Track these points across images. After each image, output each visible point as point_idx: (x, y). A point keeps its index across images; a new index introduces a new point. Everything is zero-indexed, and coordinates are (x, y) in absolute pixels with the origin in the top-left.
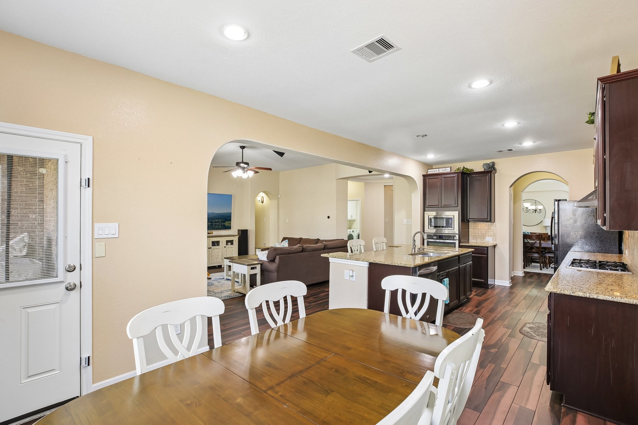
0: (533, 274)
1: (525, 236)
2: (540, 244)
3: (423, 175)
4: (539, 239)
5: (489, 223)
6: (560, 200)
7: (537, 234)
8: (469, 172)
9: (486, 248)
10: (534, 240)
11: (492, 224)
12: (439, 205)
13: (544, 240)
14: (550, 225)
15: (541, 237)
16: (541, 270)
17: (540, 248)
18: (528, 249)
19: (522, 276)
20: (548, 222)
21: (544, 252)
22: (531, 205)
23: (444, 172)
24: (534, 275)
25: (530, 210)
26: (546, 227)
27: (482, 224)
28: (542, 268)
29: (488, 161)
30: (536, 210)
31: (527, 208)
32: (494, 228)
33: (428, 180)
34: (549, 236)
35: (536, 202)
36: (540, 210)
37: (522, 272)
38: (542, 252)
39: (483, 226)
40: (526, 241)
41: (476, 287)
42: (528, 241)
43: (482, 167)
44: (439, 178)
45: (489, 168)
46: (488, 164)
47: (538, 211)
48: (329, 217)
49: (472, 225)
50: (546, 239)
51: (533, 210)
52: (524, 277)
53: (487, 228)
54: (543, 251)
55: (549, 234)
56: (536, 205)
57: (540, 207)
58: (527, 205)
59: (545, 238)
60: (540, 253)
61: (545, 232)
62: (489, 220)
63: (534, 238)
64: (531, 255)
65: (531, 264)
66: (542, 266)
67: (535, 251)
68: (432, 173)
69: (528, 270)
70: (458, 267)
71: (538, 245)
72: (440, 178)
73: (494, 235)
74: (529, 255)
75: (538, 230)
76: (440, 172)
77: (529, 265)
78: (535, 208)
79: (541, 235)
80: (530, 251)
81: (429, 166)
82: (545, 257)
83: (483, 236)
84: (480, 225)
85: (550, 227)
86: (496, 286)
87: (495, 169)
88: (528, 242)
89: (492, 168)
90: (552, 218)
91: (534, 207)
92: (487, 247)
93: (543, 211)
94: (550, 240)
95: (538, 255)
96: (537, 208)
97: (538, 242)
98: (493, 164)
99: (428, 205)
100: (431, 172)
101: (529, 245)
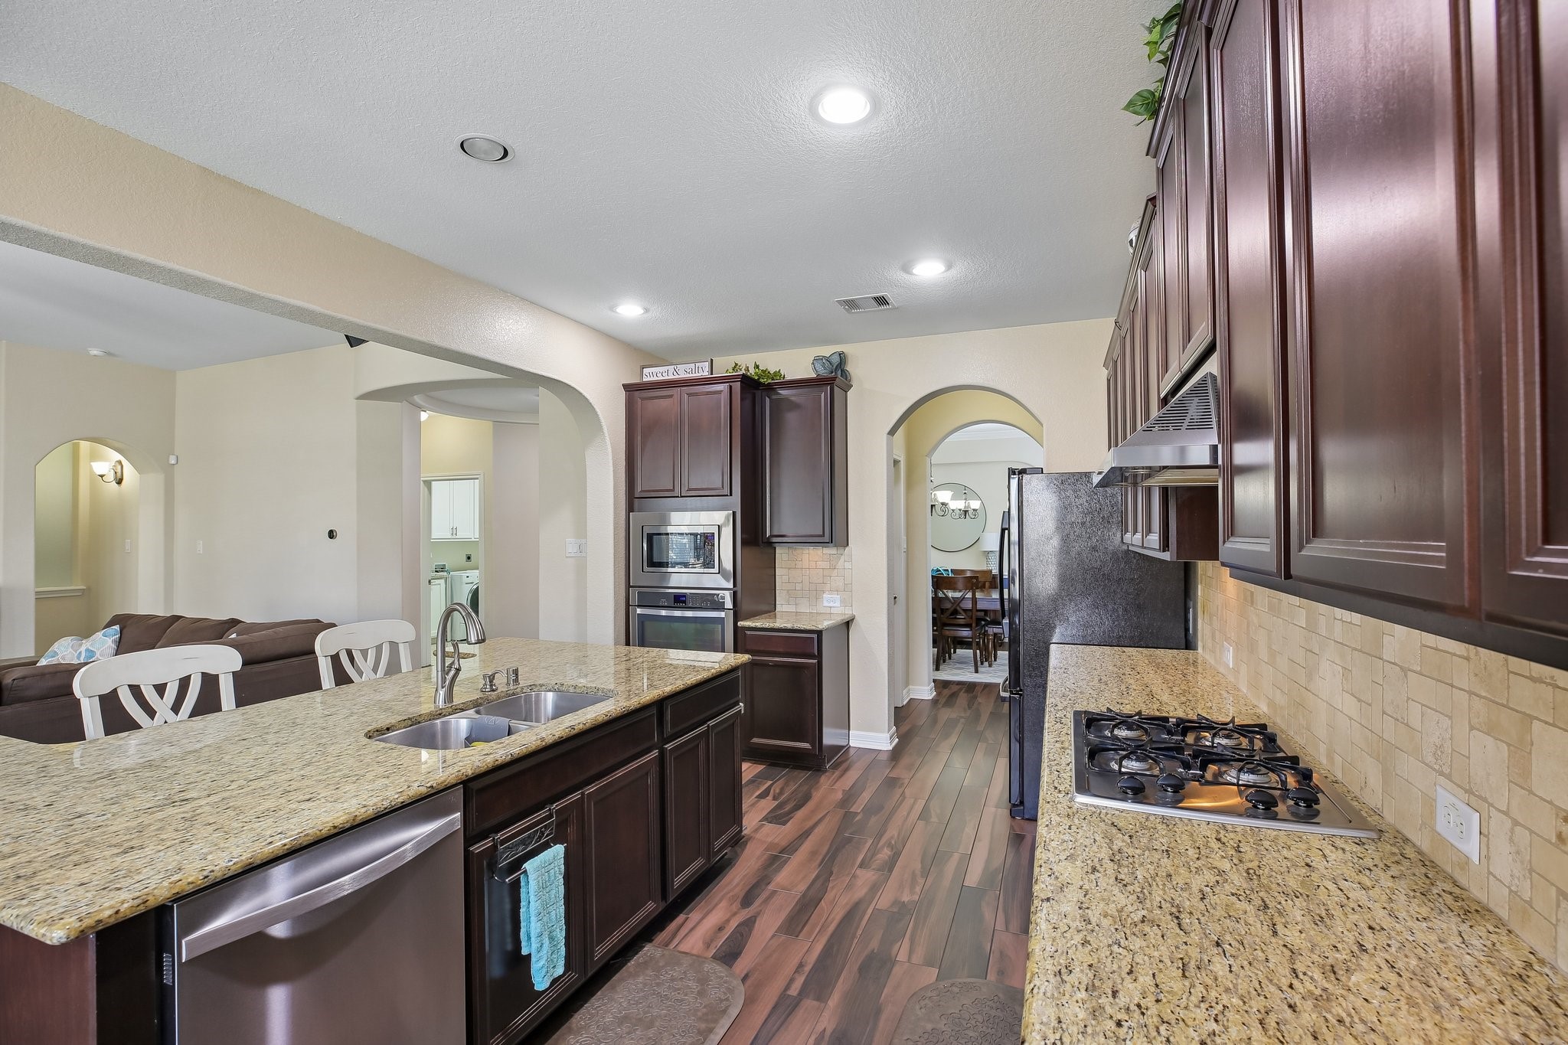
0: (955, 688)
1: (940, 582)
2: (974, 600)
3: (627, 388)
4: (972, 589)
5: (830, 551)
6: (1023, 472)
7: (968, 574)
8: (770, 381)
9: (815, 636)
10: (960, 591)
11: (841, 550)
12: (673, 490)
13: (982, 587)
14: (998, 549)
15: (976, 581)
16: (977, 671)
17: (974, 611)
18: (944, 616)
19: (931, 698)
20: (992, 542)
21: (983, 623)
22: (954, 498)
23: (691, 375)
24: (960, 690)
25: (953, 510)
26: (987, 553)
27: (811, 551)
28: (979, 663)
29: (827, 351)
30: (966, 512)
31: (943, 504)
32: (848, 565)
33: (639, 403)
34: (994, 577)
35: (964, 492)
36: (974, 510)
37: (929, 688)
38: (979, 620)
39: (814, 557)
40: (940, 595)
41: (786, 766)
42: (945, 594)
43: (811, 367)
44: (675, 396)
45: (832, 372)
46: (828, 359)
47: (970, 512)
48: (332, 534)
49: (785, 557)
50: (987, 584)
51: (960, 510)
52: (935, 702)
53: (826, 565)
54: (981, 619)
55: (995, 571)
56: (966, 499)
57: (975, 504)
58: (943, 496)
59: (985, 582)
60: (974, 625)
61: (984, 568)
62: (827, 538)
63: (960, 585)
64: (952, 632)
65: (955, 652)
66: (979, 659)
67: (962, 622)
68: (655, 378)
69: (947, 674)
70: (655, 753)
71: (968, 605)
72: (676, 398)
73: (846, 589)
74: (947, 633)
75: (968, 563)
76: (677, 376)
77: (950, 658)
78: (965, 508)
79: (976, 578)
80: (952, 622)
81: (645, 353)
82: (986, 634)
83: (815, 592)
84: (805, 557)
85: (998, 554)
86: (852, 752)
87: (845, 374)
88: (947, 597)
89: (839, 372)
90: (1003, 530)
91: (960, 505)
92: (819, 633)
93: (981, 513)
94: (996, 588)
95: (970, 632)
96: (969, 506)
97: (969, 595)
98: (842, 358)
99: (642, 491)
100: (653, 374)
101: (948, 605)
